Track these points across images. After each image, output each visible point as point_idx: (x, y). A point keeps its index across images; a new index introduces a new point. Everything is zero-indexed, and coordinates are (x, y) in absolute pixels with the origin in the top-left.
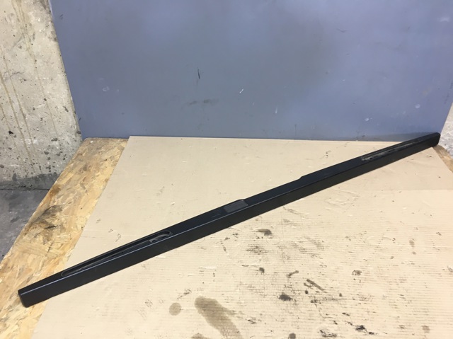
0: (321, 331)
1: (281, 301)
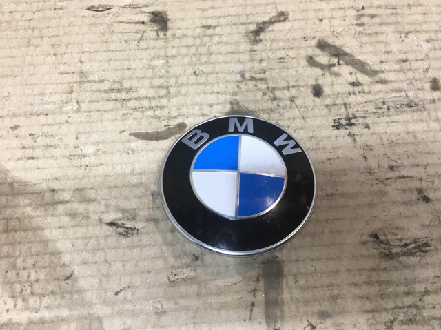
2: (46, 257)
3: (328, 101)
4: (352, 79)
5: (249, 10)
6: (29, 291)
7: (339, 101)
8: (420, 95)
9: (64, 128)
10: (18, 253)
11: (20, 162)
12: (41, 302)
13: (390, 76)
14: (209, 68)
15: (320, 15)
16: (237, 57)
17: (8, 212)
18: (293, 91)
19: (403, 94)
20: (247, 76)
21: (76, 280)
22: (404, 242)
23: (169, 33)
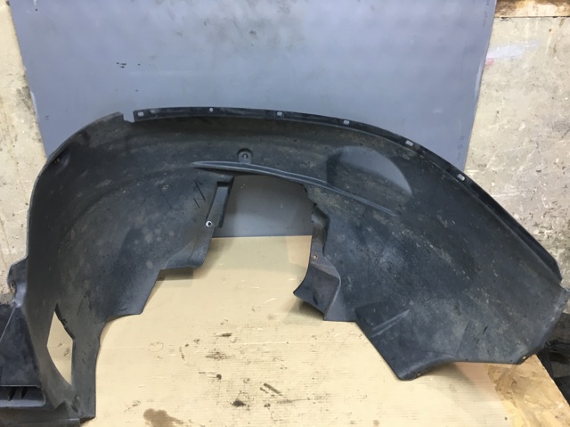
1: (234, 407)
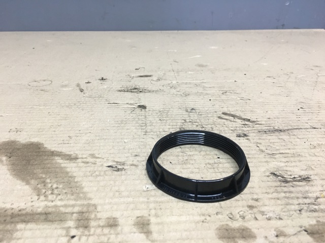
0: (274, 174)
2: (65, 178)
3: (232, 129)
4: (243, 123)
5: (186, 105)
6: (50, 192)
7: (238, 129)
8: (281, 128)
9: (89, 135)
10: (48, 177)
11: (60, 145)
12: (56, 197)
13: (263, 123)
14: (168, 119)
15: (222, 106)
16: (182, 116)
17: (47, 161)
18: (213, 126)
19: (272, 127)
20: (188, 121)
21: (83, 188)
22: (293, 177)
23: (146, 110)
